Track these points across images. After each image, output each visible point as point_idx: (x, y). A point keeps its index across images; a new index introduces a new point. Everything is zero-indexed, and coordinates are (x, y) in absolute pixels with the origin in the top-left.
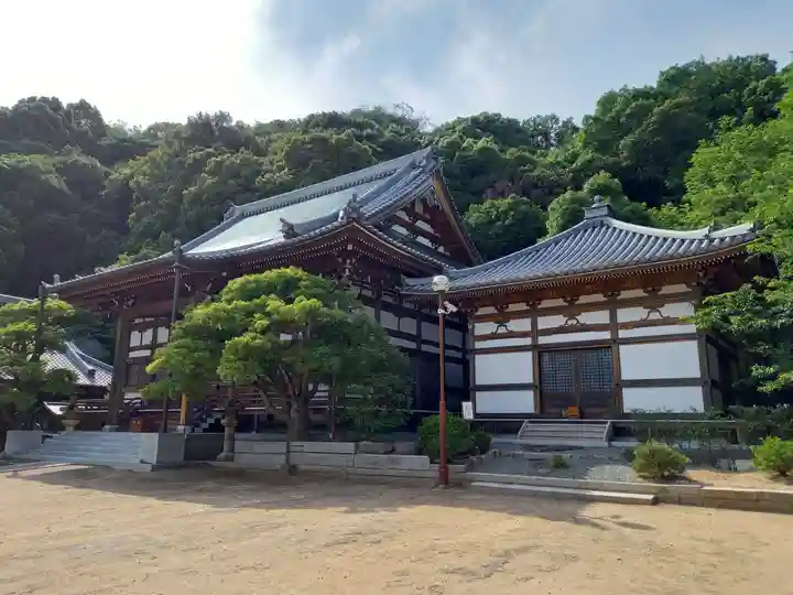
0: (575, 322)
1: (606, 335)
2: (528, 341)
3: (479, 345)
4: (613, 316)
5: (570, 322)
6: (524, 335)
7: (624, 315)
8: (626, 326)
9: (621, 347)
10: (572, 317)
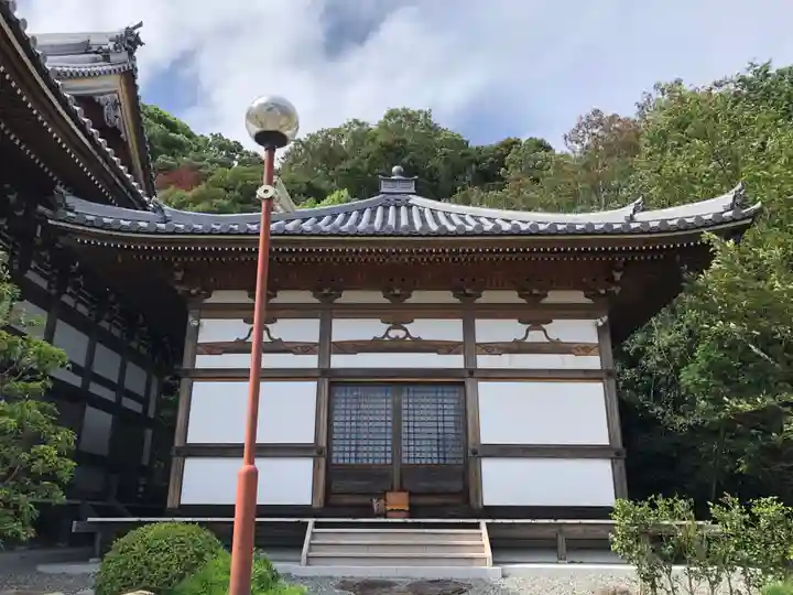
0: (401, 334)
1: (456, 361)
2: (311, 361)
3: (203, 362)
4: (469, 330)
5: (393, 334)
6: (306, 349)
7: (488, 330)
8: (490, 349)
9: (482, 385)
10: (397, 326)
